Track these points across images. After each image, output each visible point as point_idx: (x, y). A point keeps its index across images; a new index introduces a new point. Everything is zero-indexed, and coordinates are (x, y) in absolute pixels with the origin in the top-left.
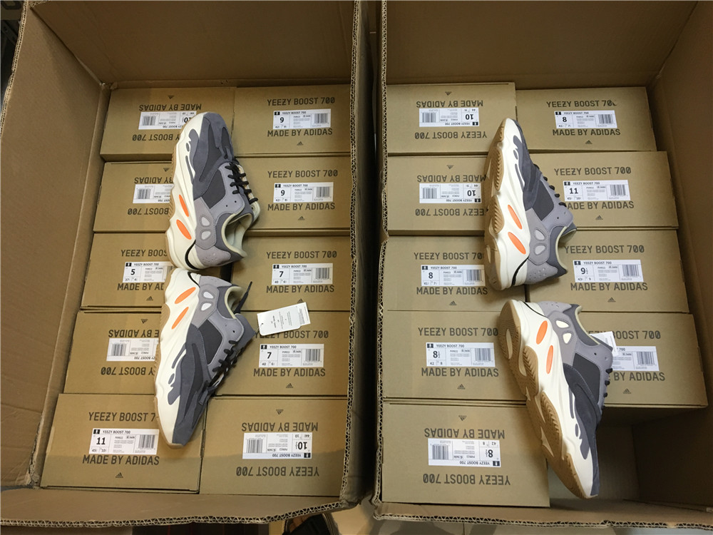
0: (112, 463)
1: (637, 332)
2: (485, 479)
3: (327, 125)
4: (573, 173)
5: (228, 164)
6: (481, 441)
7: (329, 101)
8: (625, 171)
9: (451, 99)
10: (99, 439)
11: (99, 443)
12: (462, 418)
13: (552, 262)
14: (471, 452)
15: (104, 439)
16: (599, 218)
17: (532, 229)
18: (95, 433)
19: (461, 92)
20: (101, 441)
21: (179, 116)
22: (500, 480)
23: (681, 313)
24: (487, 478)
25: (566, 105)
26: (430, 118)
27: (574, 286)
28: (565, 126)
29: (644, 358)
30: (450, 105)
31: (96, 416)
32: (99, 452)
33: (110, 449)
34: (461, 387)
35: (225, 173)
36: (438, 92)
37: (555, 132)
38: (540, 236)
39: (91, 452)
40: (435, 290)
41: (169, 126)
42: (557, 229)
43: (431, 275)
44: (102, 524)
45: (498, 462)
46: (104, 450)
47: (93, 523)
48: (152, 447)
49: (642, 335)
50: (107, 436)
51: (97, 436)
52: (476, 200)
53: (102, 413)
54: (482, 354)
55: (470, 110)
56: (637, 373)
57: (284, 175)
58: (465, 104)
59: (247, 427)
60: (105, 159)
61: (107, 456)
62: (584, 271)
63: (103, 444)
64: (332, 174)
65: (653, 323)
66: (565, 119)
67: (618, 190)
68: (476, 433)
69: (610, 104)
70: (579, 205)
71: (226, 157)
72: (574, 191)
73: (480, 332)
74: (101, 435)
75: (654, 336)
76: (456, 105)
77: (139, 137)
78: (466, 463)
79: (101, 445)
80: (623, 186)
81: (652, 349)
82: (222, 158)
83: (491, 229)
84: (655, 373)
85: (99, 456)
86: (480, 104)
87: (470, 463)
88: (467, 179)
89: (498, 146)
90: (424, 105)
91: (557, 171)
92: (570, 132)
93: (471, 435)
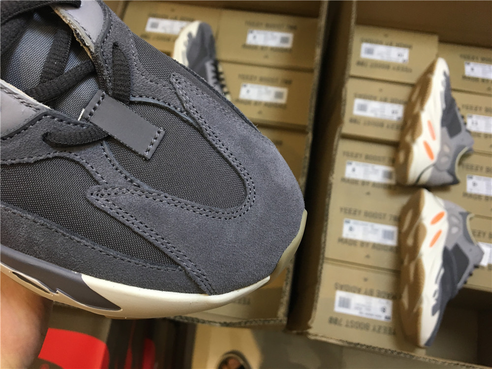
3: (288, 45)
4: (476, 109)
5: (212, 62)
6: (378, 299)
7: (292, 28)
9: (388, 39)
12: (366, 280)
13: (451, 172)
14: (369, 307)
17: (443, 143)
19: (395, 36)
21: (178, 24)
22: (389, 331)
24: (379, 327)
25: (473, 59)
26: (370, 51)
27: (466, 195)
28: (473, 74)
30: (387, 44)
34: (368, 256)
35: (209, 68)
36: (379, 34)
37: (465, 77)
38: (447, 150)
40: (355, 182)
41: (168, 31)
42: (461, 148)
43: (354, 170)
45: (389, 317)
52: (398, 118)
54: (387, 234)
55: (401, 50)
57: (250, 79)
58: (399, 45)
62: (474, 184)
64: (287, 83)
66: (472, 69)
68: (375, 292)
70: (478, 135)
72: (475, 122)
73: (388, 218)
76: (391, 44)
78: (364, 314)
82: (208, 57)
83: (408, 138)
86: (409, 47)
87: (367, 314)
88: (393, 101)
89: (429, 76)
90: (367, 41)
91: (463, 106)
92: (476, 79)
93: (370, 293)
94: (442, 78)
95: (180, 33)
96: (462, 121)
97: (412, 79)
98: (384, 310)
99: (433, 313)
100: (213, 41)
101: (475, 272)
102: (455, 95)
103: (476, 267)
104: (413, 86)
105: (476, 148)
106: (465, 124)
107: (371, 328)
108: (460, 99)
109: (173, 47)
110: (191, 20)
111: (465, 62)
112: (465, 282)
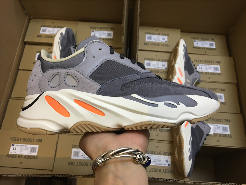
0: (18, 158)
1: (222, 119)
2: (165, 171)
3: (111, 37)
4: (201, 62)
5: (74, 46)
6: (164, 156)
7: (112, 29)
8: (218, 63)
9: (158, 32)
10: (14, 148)
11: (13, 150)
12: (157, 147)
14: (160, 160)
15: (16, 148)
16: (209, 78)
17: (186, 78)
18: (12, 145)
19: (161, 30)
20: (15, 149)
21: (56, 30)
22: (170, 171)
23: (238, 114)
24: (165, 170)
25: (197, 39)
26: (150, 38)
28: (197, 46)
29: (225, 129)
30: (157, 34)
31: (13, 139)
32: (13, 153)
33: (18, 152)
34: (157, 135)
35: (72, 49)
36: (153, 30)
37: (194, 47)
38: (188, 81)
39: (10, 153)
41: (51, 33)
42: (195, 79)
44: (15, 176)
45: (170, 165)
46: (15, 153)
47: (10, 175)
48: (35, 152)
49: (224, 121)
50: (17, 147)
51: (13, 147)
52: (165, 68)
53: (16, 138)
55: (164, 37)
56: (222, 134)
58: (162, 35)
59: (74, 146)
60: (25, 43)
61: (16, 155)
63: (15, 150)
65: (228, 117)
66: (197, 43)
67: (216, 69)
68: (162, 153)
69: (213, 40)
70: (202, 73)
71: (73, 44)
72: (200, 68)
74: (15, 147)
75: (228, 121)
76: (159, 34)
77: (40, 36)
78: (158, 164)
79: (14, 151)
80: (218, 68)
81: (227, 126)
82: (72, 44)
83: (170, 77)
84: (228, 135)
85: (13, 155)
86: (168, 35)
87: (159, 164)
88: (162, 60)
89: (177, 47)
90: (148, 34)
91: (195, 61)
92: (199, 48)
93: (160, 154)
94: (183, 48)
95: (57, 33)
96: (194, 67)
97: (170, 49)
98: (167, 161)
99: (190, 160)
100: (74, 37)
101: (207, 137)
102: (189, 55)
103: (207, 135)
104: (171, 52)
105: (201, 79)
106: (196, 68)
107: (162, 171)
108: (192, 57)
109: (53, 40)
110: (62, 27)
111: (194, 40)
112: (203, 143)
